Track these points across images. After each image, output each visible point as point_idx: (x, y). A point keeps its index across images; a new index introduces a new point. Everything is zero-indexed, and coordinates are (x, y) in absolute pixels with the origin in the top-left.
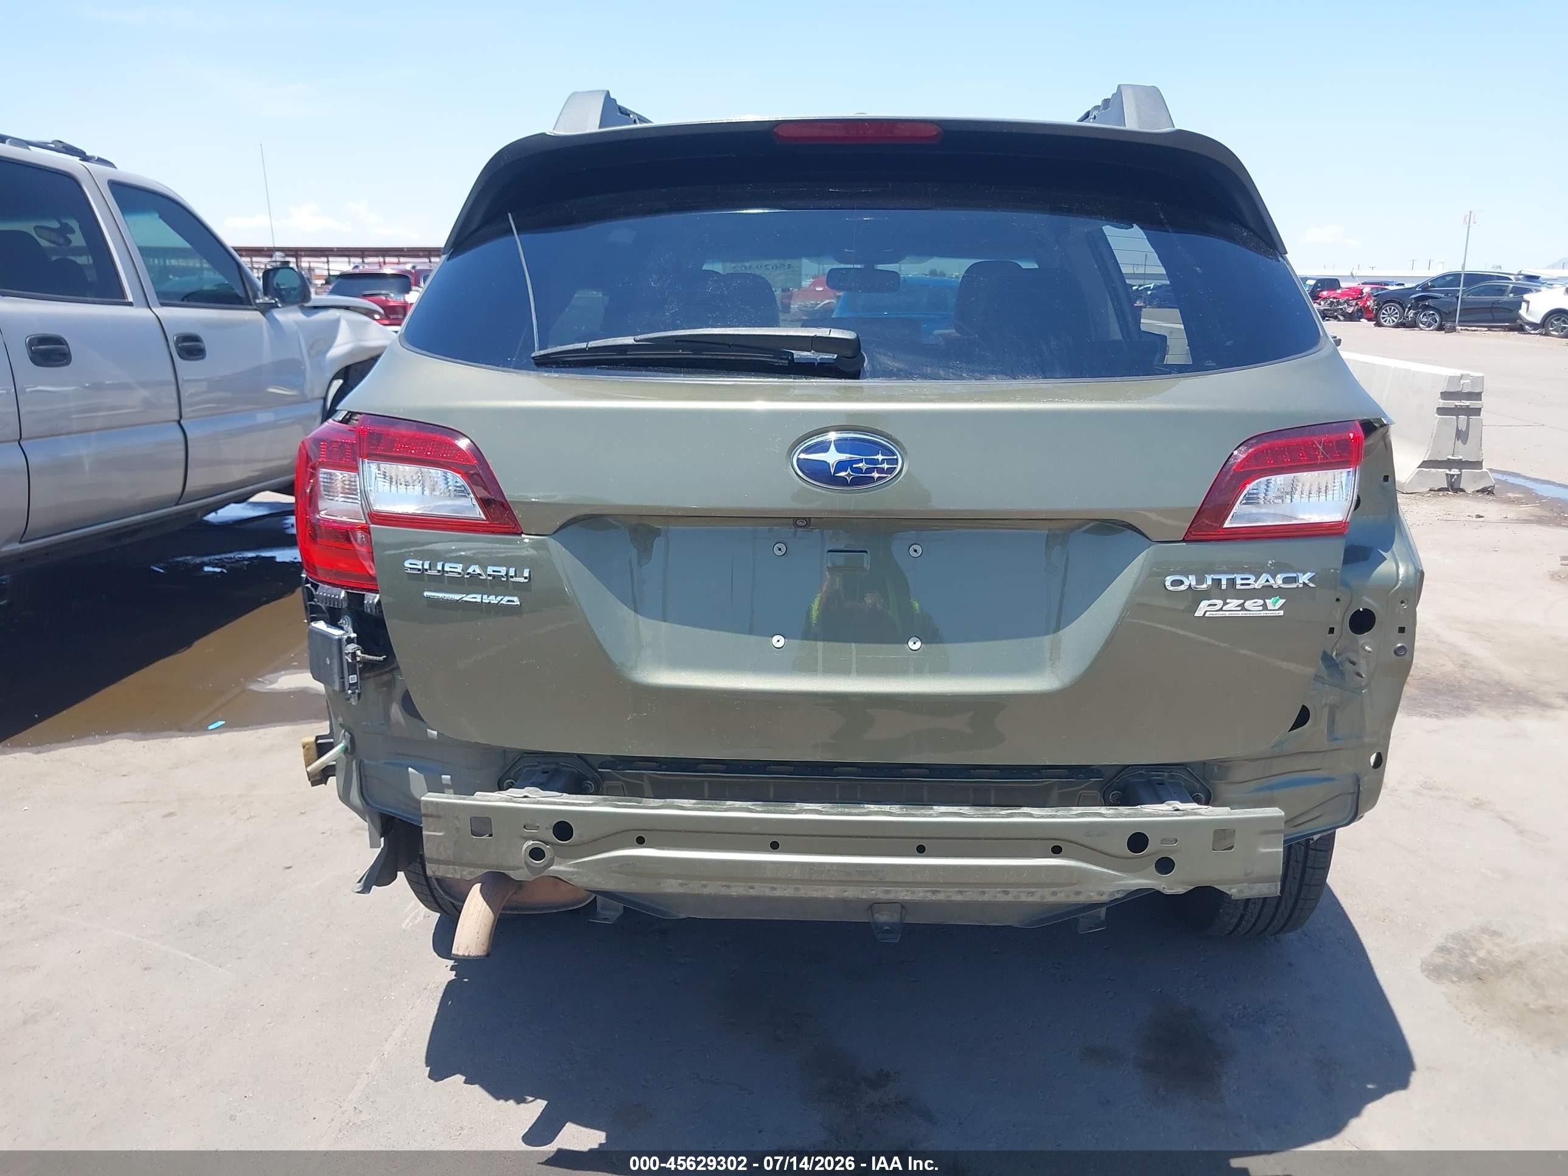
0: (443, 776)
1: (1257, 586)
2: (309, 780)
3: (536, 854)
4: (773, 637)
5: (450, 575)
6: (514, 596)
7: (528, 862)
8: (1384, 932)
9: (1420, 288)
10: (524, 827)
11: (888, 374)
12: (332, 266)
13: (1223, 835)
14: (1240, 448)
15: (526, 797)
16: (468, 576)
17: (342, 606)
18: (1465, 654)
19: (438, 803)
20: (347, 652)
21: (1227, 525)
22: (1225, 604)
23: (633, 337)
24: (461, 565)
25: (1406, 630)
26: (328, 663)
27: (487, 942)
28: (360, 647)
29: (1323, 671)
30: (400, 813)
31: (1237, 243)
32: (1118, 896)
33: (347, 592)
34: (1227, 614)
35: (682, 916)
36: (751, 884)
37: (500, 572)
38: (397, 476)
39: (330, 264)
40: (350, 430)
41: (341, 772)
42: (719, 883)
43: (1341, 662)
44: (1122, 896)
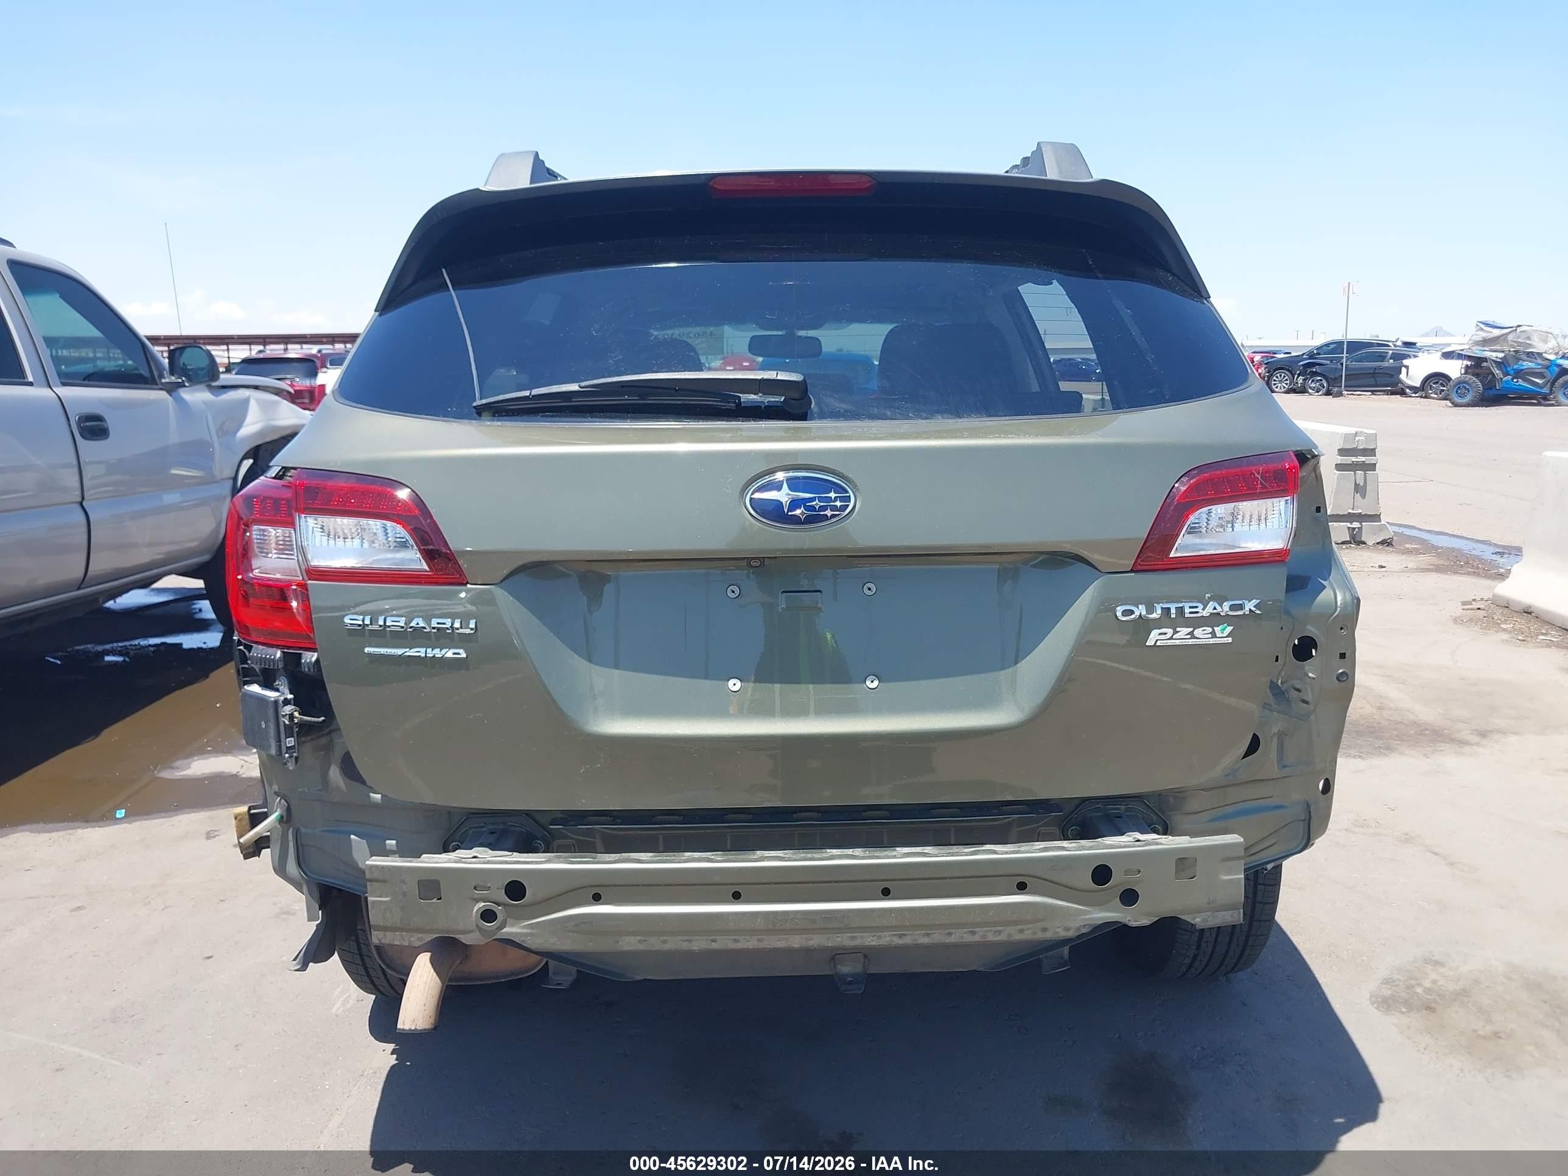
0: (388, 842)
1: (1205, 613)
2: (242, 853)
3: (488, 915)
4: (729, 680)
5: (393, 629)
6: (460, 649)
7: (480, 925)
8: (1331, 967)
9: (1307, 355)
10: (475, 888)
11: (836, 415)
12: (232, 354)
13: (1184, 863)
14: (1182, 479)
15: (475, 857)
16: (411, 630)
17: (278, 666)
18: (1381, 697)
19: (383, 867)
20: (284, 714)
21: (1172, 555)
22: (1175, 632)
23: (577, 384)
24: (404, 619)
25: (1346, 656)
26: (264, 727)
27: (435, 1015)
28: (298, 709)
29: (1271, 699)
30: (340, 883)
31: (1164, 288)
32: (1084, 931)
33: (283, 652)
34: (1178, 642)
35: (638, 978)
36: (713, 937)
37: (444, 624)
38: (335, 529)
39: (230, 352)
40: (283, 485)
41: (276, 845)
42: (680, 938)
43: (1286, 690)
44: (1089, 930)
